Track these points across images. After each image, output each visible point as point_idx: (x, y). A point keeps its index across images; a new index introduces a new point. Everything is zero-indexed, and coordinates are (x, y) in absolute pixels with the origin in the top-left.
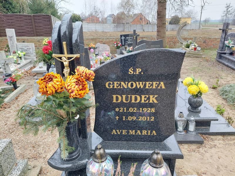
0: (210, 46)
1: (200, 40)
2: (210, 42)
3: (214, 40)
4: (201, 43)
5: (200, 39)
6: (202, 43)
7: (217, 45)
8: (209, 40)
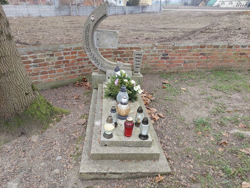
0: (177, 65)
1: (153, 51)
2: (176, 57)
3: (186, 51)
4: (158, 58)
5: (155, 49)
6: (160, 59)
7: (192, 62)
8: (173, 52)
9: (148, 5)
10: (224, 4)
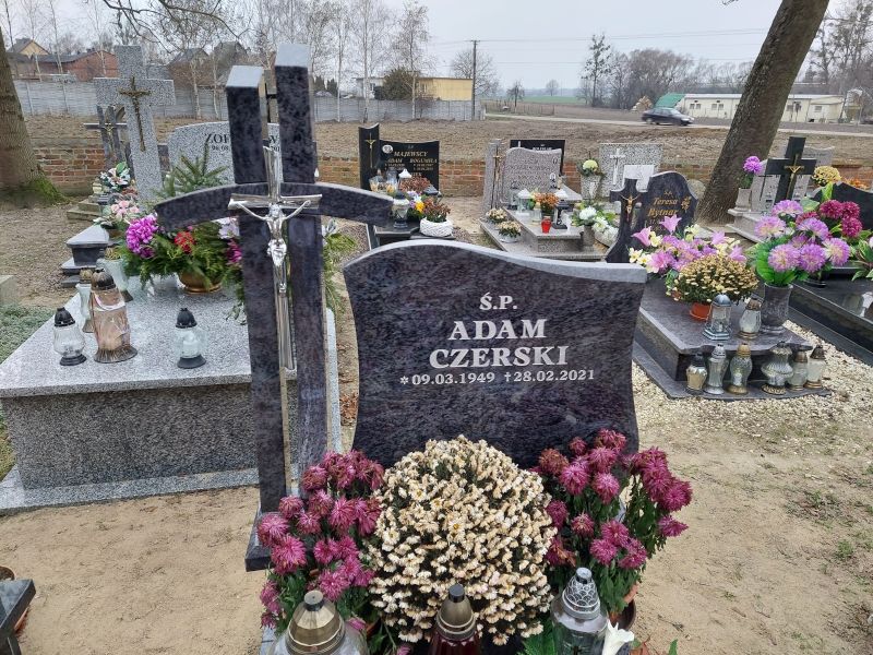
9: (439, 99)
10: (699, 105)
